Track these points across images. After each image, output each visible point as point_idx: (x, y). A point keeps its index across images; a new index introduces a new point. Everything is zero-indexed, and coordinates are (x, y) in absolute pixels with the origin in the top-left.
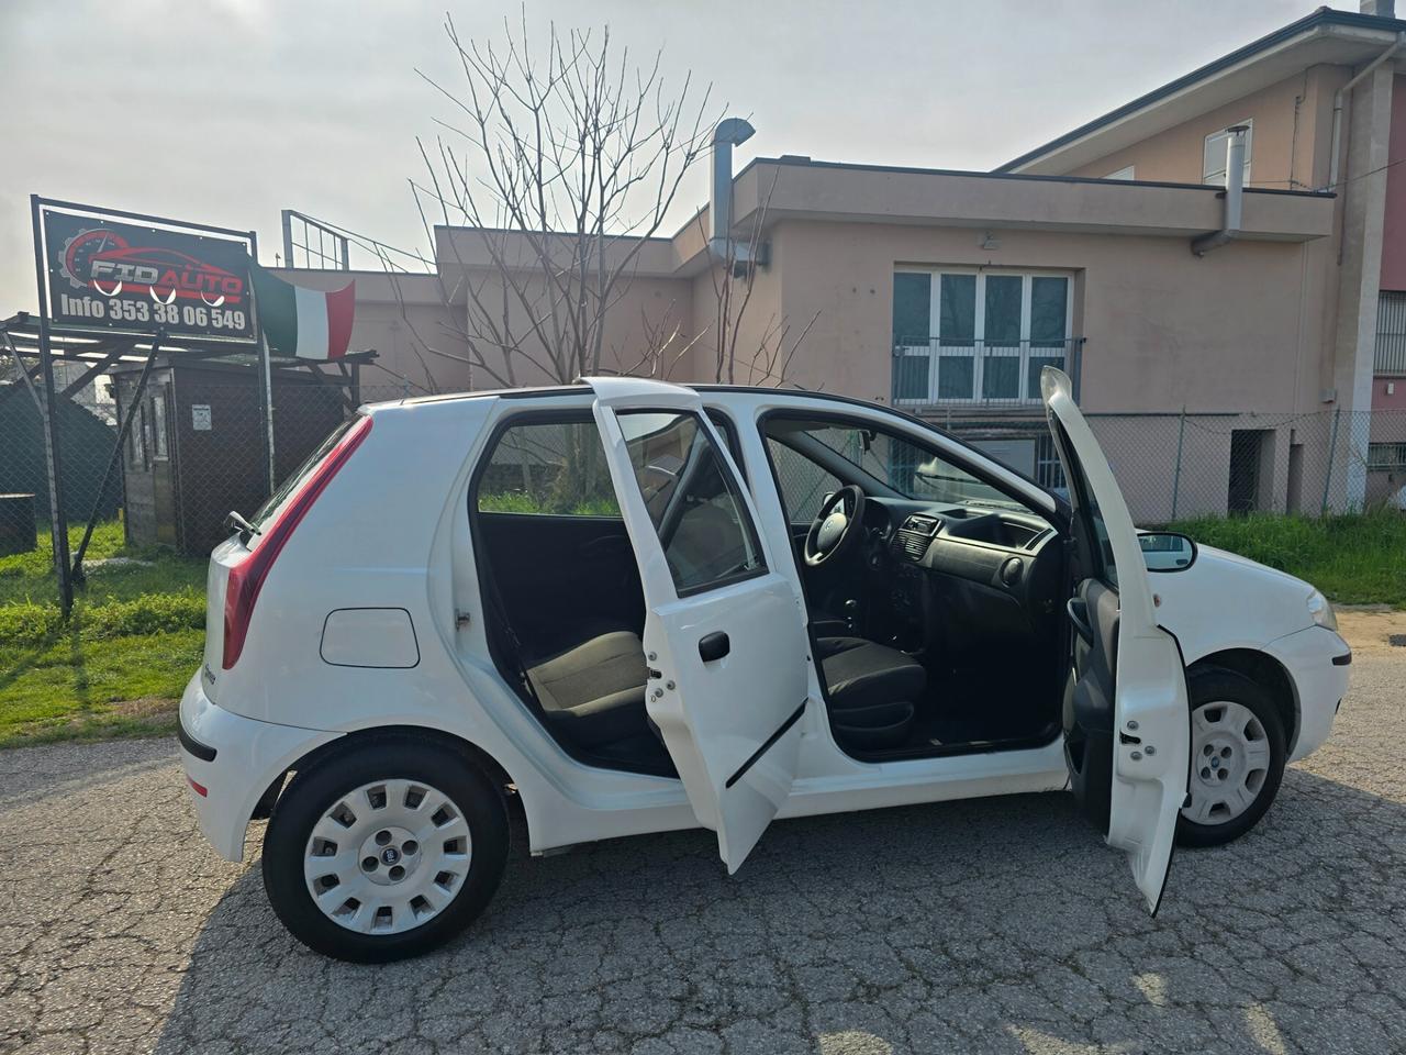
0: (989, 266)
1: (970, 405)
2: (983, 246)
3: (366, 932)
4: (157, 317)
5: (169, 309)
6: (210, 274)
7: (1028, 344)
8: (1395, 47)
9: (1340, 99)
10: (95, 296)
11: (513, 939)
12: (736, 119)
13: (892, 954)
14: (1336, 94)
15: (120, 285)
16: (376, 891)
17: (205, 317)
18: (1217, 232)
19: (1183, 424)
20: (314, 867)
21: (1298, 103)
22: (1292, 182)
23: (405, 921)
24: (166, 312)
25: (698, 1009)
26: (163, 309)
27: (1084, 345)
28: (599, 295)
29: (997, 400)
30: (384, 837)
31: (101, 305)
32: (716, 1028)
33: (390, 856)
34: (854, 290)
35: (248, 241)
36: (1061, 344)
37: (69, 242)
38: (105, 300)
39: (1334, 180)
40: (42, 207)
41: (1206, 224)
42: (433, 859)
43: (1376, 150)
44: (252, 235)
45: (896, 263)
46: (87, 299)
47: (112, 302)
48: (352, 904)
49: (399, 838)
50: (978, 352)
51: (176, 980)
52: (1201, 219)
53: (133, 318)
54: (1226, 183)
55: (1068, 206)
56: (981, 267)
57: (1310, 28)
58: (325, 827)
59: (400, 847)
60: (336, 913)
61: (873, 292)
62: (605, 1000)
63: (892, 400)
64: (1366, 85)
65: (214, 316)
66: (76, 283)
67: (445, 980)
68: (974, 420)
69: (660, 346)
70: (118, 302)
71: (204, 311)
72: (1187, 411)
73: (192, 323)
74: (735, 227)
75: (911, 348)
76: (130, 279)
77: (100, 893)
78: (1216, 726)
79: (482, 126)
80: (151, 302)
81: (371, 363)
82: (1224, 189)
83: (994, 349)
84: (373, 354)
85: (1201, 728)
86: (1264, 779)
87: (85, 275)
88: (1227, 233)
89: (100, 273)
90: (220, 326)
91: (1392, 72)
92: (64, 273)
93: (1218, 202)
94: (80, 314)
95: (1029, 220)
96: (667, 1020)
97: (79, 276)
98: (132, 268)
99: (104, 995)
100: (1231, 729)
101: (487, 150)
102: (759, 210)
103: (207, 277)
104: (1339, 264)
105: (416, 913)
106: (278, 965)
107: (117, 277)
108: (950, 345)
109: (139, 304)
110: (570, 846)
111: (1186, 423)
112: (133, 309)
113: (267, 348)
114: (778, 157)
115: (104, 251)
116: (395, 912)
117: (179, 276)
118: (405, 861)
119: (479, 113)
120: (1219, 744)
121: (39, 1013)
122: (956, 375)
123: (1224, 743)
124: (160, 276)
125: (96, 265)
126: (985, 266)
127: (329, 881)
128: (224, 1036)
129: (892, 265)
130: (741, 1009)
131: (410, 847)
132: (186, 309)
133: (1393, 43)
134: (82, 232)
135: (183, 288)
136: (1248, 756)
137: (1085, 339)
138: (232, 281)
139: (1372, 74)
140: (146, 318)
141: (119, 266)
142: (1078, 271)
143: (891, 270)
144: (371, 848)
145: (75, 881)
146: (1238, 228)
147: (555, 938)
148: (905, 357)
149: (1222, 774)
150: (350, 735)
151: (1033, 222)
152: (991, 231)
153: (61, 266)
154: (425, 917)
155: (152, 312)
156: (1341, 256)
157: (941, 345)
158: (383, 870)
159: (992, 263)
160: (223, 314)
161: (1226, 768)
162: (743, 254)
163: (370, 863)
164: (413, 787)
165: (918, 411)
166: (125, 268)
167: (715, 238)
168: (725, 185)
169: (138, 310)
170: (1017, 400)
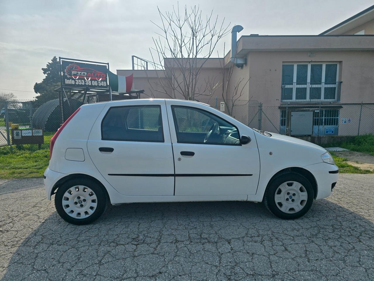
0: (312, 62)
1: (305, 101)
2: (310, 56)
3: (75, 218)
4: (86, 84)
5: (89, 82)
6: (98, 73)
7: (324, 84)
10: (73, 79)
11: (108, 223)
12: (238, 25)
13: (188, 234)
15: (78, 77)
16: (77, 209)
17: (97, 83)
19: (362, 107)
20: (64, 203)
23: (83, 216)
24: (88, 82)
25: (136, 241)
26: (87, 82)
27: (342, 83)
28: (195, 74)
29: (313, 100)
30: (79, 198)
31: (74, 81)
32: (136, 245)
33: (80, 202)
34: (270, 70)
35: (107, 65)
36: (335, 83)
37: (67, 67)
38: (75, 80)
40: (61, 60)
42: (89, 204)
44: (108, 64)
45: (283, 62)
46: (71, 80)
47: (76, 80)
48: (72, 212)
49: (82, 198)
50: (308, 86)
51: (39, 224)
53: (81, 84)
55: (337, 43)
56: (309, 62)
58: (66, 194)
59: (82, 200)
60: (69, 213)
61: (276, 70)
62: (118, 237)
63: (281, 100)
65: (99, 83)
66: (68, 76)
67: (89, 229)
68: (306, 106)
69: (213, 87)
70: (78, 80)
71: (97, 82)
72: (363, 103)
73: (94, 85)
74: (237, 54)
75: (287, 85)
76: (80, 75)
77: (36, 207)
78: (290, 187)
79: (166, 33)
80: (85, 80)
81: (143, 93)
83: (313, 85)
84: (143, 91)
85: (286, 188)
86: (306, 203)
87: (70, 75)
89: (74, 74)
90: (100, 85)
92: (66, 74)
94: (69, 83)
96: (128, 242)
97: (69, 75)
98: (81, 72)
99: (25, 225)
100: (295, 189)
101: (167, 39)
102: (242, 50)
103: (97, 74)
105: (86, 215)
106: (60, 223)
107: (77, 75)
108: (299, 84)
109: (82, 81)
110: (121, 203)
111: (363, 107)
112: (81, 82)
113: (111, 90)
114: (249, 35)
115: (74, 69)
116: (81, 214)
117: (91, 74)
118: (83, 203)
119: (165, 30)
120: (292, 192)
121: (12, 227)
122: (301, 93)
123: (293, 192)
124: (87, 74)
125: (73, 72)
126: (310, 62)
127: (67, 206)
128: (42, 235)
129: (282, 62)
130: (145, 242)
131: (84, 200)
132: (93, 82)
134: (70, 65)
135: (92, 77)
136: (301, 196)
137: (342, 82)
138: (103, 75)
140: (84, 84)
141: (78, 72)
142: (340, 62)
143: (282, 64)
144: (76, 200)
145: (33, 204)
147: (117, 224)
148: (285, 88)
149: (293, 200)
150: (70, 175)
151: (325, 48)
152: (312, 52)
153: (65, 73)
154: (87, 216)
155: (85, 82)
157: (297, 84)
158: (79, 205)
160: (101, 83)
161: (294, 199)
162: (240, 61)
163: (76, 203)
164: (84, 187)
165: (289, 103)
166: (79, 73)
167: (231, 58)
168: (235, 43)
169: (82, 82)
170: (320, 100)
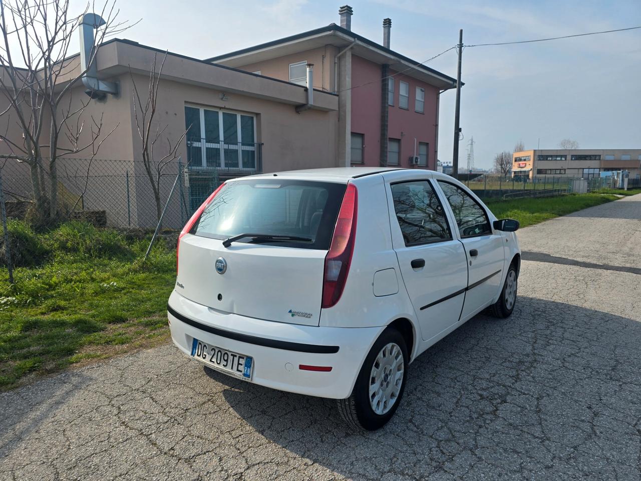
0: (224, 108)
1: (220, 170)
2: (222, 99)
7: (240, 144)
8: (354, 44)
9: (336, 59)
12: (94, 14)
14: (335, 57)
18: (305, 104)
21: (323, 58)
22: (323, 88)
27: (262, 146)
33: (386, 378)
34: (167, 113)
36: (253, 145)
39: (336, 90)
41: (302, 101)
43: (348, 81)
45: (185, 102)
50: (222, 146)
52: (300, 99)
54: (308, 86)
56: (221, 108)
57: (330, 30)
61: (176, 114)
64: (344, 56)
75: (195, 143)
82: (306, 88)
83: (230, 145)
88: (309, 105)
91: (351, 53)
93: (305, 92)
95: (242, 90)
102: (117, 66)
104: (339, 121)
108: (209, 142)
133: (354, 42)
136: (514, 286)
137: (263, 144)
139: (346, 52)
142: (258, 115)
143: (184, 105)
146: (312, 104)
148: (192, 147)
152: (225, 93)
156: (339, 118)
157: (206, 142)
159: (226, 107)
165: (199, 172)
170: (238, 168)
